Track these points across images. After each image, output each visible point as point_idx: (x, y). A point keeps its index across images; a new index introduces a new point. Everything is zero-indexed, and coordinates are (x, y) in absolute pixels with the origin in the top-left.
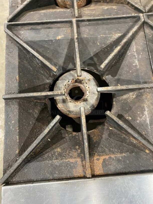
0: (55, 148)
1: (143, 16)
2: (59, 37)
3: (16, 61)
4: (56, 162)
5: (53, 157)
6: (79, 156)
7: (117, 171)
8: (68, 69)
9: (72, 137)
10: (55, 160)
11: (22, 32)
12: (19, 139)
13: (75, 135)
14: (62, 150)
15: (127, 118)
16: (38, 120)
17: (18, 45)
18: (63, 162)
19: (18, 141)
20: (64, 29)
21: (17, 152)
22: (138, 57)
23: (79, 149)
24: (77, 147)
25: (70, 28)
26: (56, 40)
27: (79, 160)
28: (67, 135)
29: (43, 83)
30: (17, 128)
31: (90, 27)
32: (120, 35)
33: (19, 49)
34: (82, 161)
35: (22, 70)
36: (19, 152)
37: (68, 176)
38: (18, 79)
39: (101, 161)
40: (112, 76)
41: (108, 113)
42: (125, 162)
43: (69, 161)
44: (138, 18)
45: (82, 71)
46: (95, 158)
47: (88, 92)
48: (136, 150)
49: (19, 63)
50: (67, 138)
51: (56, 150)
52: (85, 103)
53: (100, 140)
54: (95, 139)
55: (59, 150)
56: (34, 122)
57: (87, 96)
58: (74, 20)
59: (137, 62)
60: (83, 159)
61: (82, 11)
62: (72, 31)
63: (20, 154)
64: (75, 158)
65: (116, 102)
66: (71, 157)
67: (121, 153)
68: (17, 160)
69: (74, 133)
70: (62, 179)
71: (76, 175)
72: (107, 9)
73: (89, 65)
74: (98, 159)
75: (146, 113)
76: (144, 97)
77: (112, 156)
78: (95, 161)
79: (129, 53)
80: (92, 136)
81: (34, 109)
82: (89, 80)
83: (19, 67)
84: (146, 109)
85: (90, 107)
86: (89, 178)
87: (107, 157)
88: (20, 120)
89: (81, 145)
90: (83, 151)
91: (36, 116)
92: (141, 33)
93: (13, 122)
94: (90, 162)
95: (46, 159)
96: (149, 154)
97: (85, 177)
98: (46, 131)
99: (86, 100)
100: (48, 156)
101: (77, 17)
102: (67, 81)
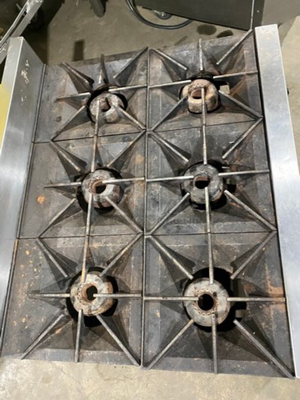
0: (262, 328)
1: (147, 235)
2: (158, 314)
3: (180, 360)
4: (274, 327)
5: (270, 330)
6: (268, 306)
7: (280, 275)
8: (183, 309)
9: (251, 311)
10: (272, 328)
11: (150, 351)
12: (253, 360)
13: (250, 307)
14: (263, 321)
15: (235, 259)
16: (235, 342)
17: (163, 357)
18: (274, 321)
19: (256, 362)
20: (150, 309)
21: (266, 363)
22: (182, 244)
23: (262, 306)
24: (261, 307)
25: (150, 303)
26: (161, 318)
27: (272, 307)
28: (249, 316)
29: (197, 336)
30: (245, 362)
31: (151, 284)
32: (160, 257)
33: (167, 356)
34: (273, 304)
35: (188, 354)
36: (266, 361)
37: (285, 317)
38: (197, 359)
39: (272, 288)
40: (194, 266)
41: (232, 277)
42: (273, 268)
43: (273, 316)
44: (148, 239)
45: (185, 295)
46: (270, 292)
47: (207, 291)
48: (263, 257)
49: (181, 357)
50: (252, 316)
51: (264, 327)
52: (218, 295)
53: (254, 285)
54: (253, 290)
55: (263, 324)
56: (237, 347)
57: (211, 292)
58: (145, 298)
59: (186, 246)
60: (271, 303)
61: (133, 289)
62: (153, 301)
63: (268, 360)
64: (270, 310)
65: (218, 265)
66: (269, 313)
67: (265, 270)
68: (274, 364)
69: (248, 308)
70: (288, 323)
71: (284, 311)
72: (134, 265)
73: (181, 287)
74: (271, 290)
75: (232, 245)
76: (218, 244)
77: (268, 277)
78: (273, 293)
79: (177, 251)
80: (250, 292)
81: (225, 346)
82: (195, 288)
83: (185, 357)
84: (229, 244)
85: (222, 290)
86: (286, 300)
87: (269, 282)
88: (237, 359)
89: (258, 303)
90: (264, 302)
91: (232, 345)
92: (161, 238)
93: (239, 366)
94: (273, 297)
95: (272, 336)
96: (266, 248)
97: (286, 303)
98: (248, 333)
99: (215, 294)
100: (269, 334)
101: (142, 296)
102: (195, 311)
